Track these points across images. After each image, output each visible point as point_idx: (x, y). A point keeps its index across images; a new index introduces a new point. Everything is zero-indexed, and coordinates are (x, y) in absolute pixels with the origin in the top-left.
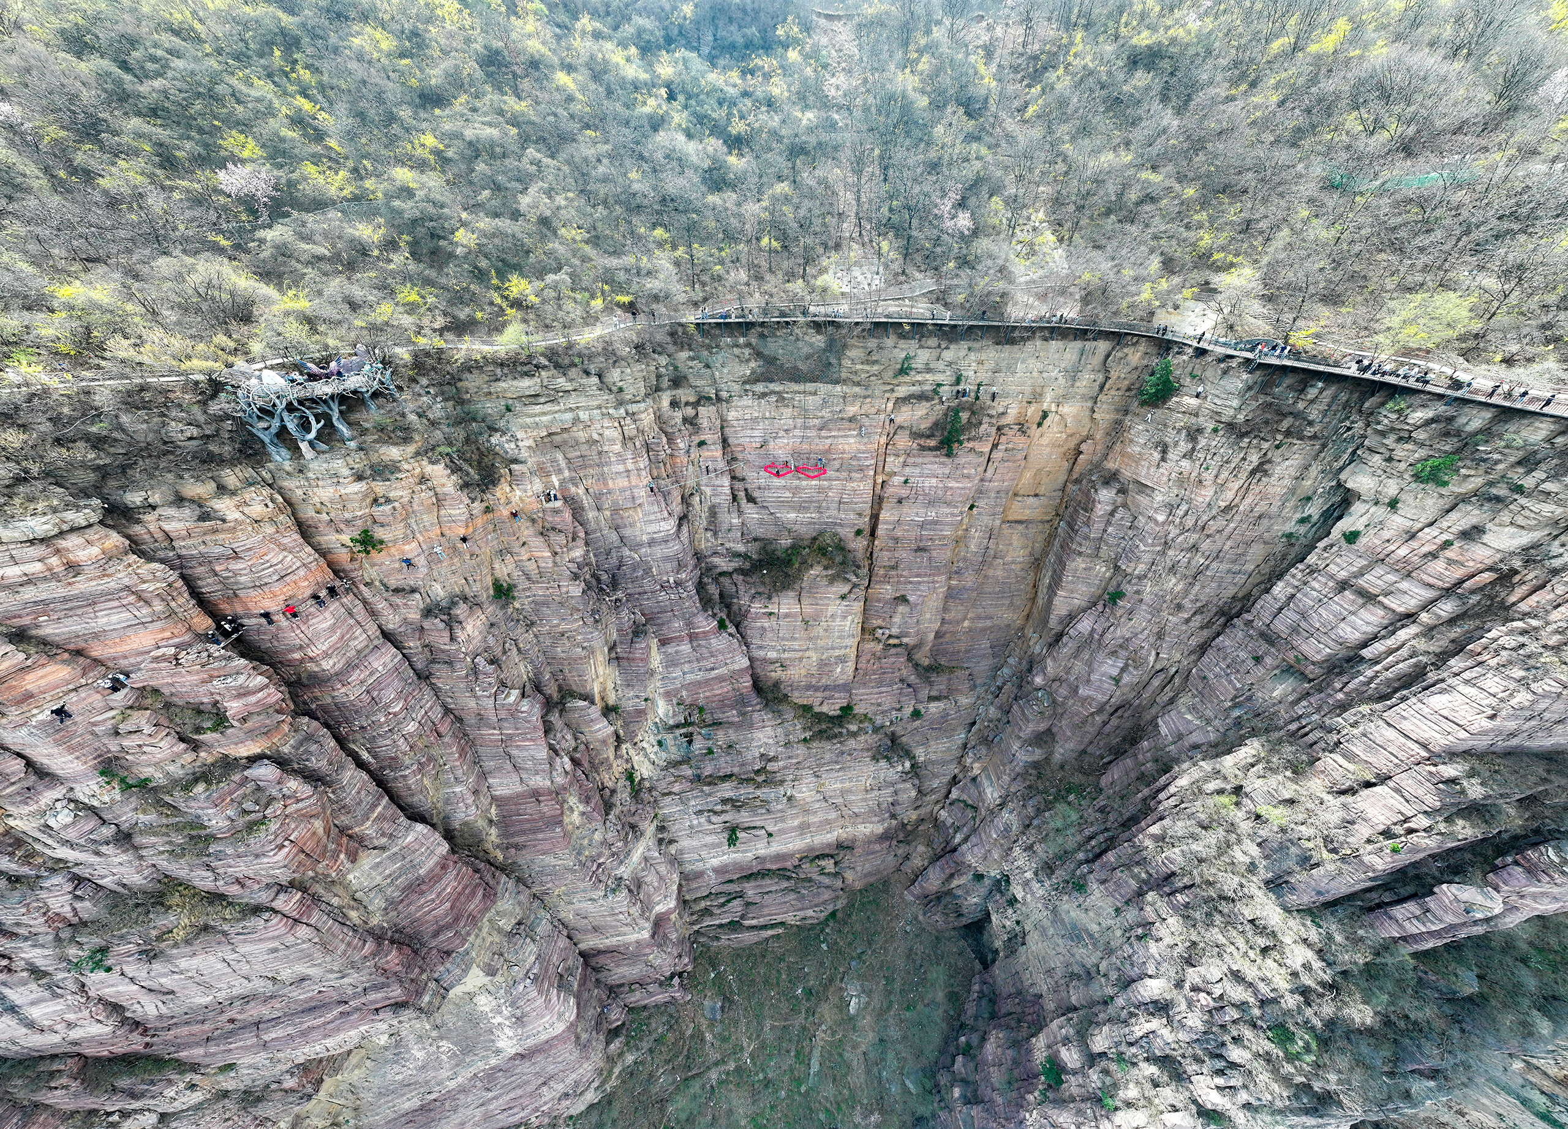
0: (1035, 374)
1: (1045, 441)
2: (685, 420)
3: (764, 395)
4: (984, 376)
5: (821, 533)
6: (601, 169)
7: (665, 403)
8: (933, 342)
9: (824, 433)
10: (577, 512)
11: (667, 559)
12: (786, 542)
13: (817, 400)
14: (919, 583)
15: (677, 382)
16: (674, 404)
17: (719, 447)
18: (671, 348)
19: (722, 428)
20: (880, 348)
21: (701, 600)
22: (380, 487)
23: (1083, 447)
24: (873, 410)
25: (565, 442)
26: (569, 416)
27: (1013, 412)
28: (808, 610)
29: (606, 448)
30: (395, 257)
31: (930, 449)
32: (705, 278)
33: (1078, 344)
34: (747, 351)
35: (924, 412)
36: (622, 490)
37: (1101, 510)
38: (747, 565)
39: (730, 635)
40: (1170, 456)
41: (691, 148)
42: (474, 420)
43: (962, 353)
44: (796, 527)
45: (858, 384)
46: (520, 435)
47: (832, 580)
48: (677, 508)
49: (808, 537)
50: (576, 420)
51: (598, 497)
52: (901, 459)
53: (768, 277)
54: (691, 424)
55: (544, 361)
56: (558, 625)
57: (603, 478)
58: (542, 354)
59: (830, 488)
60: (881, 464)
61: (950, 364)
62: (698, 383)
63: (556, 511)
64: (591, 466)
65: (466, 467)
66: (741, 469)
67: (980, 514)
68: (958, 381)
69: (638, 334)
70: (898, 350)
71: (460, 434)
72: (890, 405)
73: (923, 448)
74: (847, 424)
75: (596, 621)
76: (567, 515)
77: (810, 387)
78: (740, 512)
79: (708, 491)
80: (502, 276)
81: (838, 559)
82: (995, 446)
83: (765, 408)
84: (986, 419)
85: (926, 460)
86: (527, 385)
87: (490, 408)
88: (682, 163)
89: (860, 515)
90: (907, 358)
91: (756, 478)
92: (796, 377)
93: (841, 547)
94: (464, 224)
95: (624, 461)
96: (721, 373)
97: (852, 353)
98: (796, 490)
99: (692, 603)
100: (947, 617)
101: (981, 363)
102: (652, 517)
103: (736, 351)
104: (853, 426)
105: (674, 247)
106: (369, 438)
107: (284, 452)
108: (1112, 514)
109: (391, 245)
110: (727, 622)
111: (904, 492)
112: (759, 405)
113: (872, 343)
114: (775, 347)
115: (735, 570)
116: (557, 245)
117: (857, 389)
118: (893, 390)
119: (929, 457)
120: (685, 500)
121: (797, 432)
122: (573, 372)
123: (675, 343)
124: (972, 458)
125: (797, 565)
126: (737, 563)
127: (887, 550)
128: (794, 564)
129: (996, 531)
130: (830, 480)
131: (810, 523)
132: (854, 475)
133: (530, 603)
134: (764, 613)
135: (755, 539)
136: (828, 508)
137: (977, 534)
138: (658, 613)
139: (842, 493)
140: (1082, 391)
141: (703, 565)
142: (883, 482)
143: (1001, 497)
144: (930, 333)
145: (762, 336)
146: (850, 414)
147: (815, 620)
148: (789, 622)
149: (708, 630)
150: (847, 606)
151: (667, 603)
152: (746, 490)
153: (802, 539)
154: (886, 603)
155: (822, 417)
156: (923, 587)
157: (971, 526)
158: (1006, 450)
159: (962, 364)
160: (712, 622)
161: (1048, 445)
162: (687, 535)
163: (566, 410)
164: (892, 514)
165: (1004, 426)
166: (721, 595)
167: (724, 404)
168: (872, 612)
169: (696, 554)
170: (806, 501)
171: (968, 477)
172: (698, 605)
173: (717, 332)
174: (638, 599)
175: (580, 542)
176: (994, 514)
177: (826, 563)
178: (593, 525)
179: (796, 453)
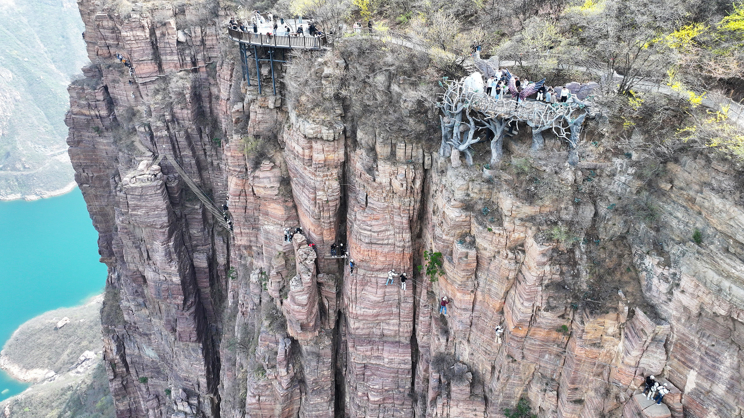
42: (649, 220)
87: (677, 218)
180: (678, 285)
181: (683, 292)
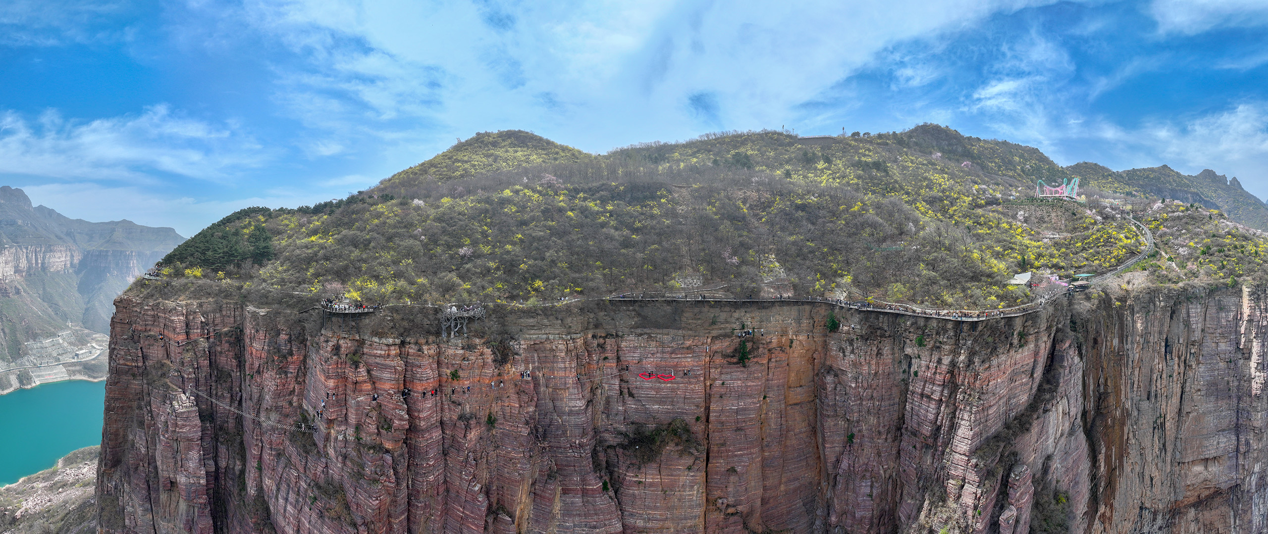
0: (780, 322)
1: (796, 355)
2: (598, 345)
3: (641, 335)
4: (756, 324)
5: (674, 420)
6: (578, 243)
7: (590, 336)
8: (727, 309)
9: (673, 356)
10: (537, 385)
11: (577, 426)
12: (652, 426)
13: (670, 338)
14: (741, 455)
15: (597, 326)
16: (594, 337)
17: (615, 361)
18: (596, 310)
19: (617, 351)
20: (700, 312)
21: (594, 463)
22: (468, 353)
23: (815, 356)
24: (700, 343)
25: (540, 348)
26: (545, 336)
27: (775, 341)
28: (666, 480)
29: (558, 354)
30: (498, 273)
31: (734, 364)
32: (617, 281)
33: (796, 308)
34: (633, 313)
35: (728, 343)
36: (561, 378)
37: (830, 387)
38: (626, 442)
39: (610, 497)
40: (846, 354)
41: (616, 234)
43: (743, 314)
44: (658, 416)
45: (691, 330)
46: (522, 343)
47: (681, 454)
48: (588, 395)
49: (666, 422)
50: (548, 339)
51: (548, 380)
52: (719, 370)
53: (646, 281)
54: (601, 347)
55: (540, 312)
57: (552, 370)
58: (541, 310)
59: (678, 389)
60: (707, 373)
61: (738, 319)
62: (607, 327)
63: (527, 382)
64: (548, 362)
65: (497, 353)
66: (627, 375)
67: (771, 402)
68: (743, 328)
69: (582, 303)
70: (711, 313)
71: (499, 338)
72: (709, 340)
73: (730, 363)
74: (686, 351)
75: (531, 457)
76: (532, 385)
77: (665, 331)
78: (624, 403)
79: (606, 386)
80: (533, 280)
81: (684, 437)
82: (770, 360)
83: (642, 341)
84: (761, 346)
85: (733, 370)
86: (531, 321)
87: (513, 329)
88: (611, 239)
89: (697, 406)
90: (714, 317)
91: (636, 382)
92: (658, 326)
93: (687, 430)
94: (524, 262)
95: (564, 362)
96: (620, 323)
97: (687, 315)
98: (658, 390)
99: (588, 464)
100: (767, 483)
101: (753, 318)
102: (573, 397)
103: (628, 313)
104: (689, 352)
105: (604, 269)
106: (471, 334)
107: (446, 334)
108: (835, 389)
109: (498, 269)
110: (609, 486)
111: (723, 391)
112: (638, 340)
113: (696, 310)
114: (648, 311)
115: (618, 444)
116: (556, 270)
117: (690, 332)
118: (709, 333)
119: (734, 368)
120: (593, 391)
121: (659, 355)
122: (551, 318)
123: (599, 308)
124: (757, 367)
125: (658, 443)
126: (619, 440)
127: (717, 432)
128: (656, 442)
129: (783, 412)
130: (678, 383)
131: (667, 413)
132: (692, 380)
133: (501, 433)
134: (635, 482)
135: (632, 423)
136: (678, 402)
137: (773, 416)
138: (566, 465)
139: (685, 392)
140: (805, 328)
141: (598, 437)
142: (711, 385)
143: (781, 390)
144: (725, 305)
145: (640, 306)
146: (688, 345)
147: (672, 490)
148: (653, 491)
149: (595, 490)
150: (692, 476)
151: (572, 459)
152: (628, 388)
153: (662, 425)
154: (722, 475)
155: (672, 347)
156: (745, 459)
157: (769, 411)
158: (776, 361)
159: (744, 319)
160: (599, 483)
161: (798, 357)
162: (590, 413)
163: (544, 334)
164: (717, 405)
165: (772, 349)
166: (607, 462)
167: (620, 339)
168: (713, 484)
169: (594, 429)
170: (664, 398)
171: (758, 378)
172: (591, 466)
173: (619, 304)
174: (555, 451)
175: (534, 403)
176: (779, 401)
177: (676, 441)
178: (542, 396)
179: (658, 367)
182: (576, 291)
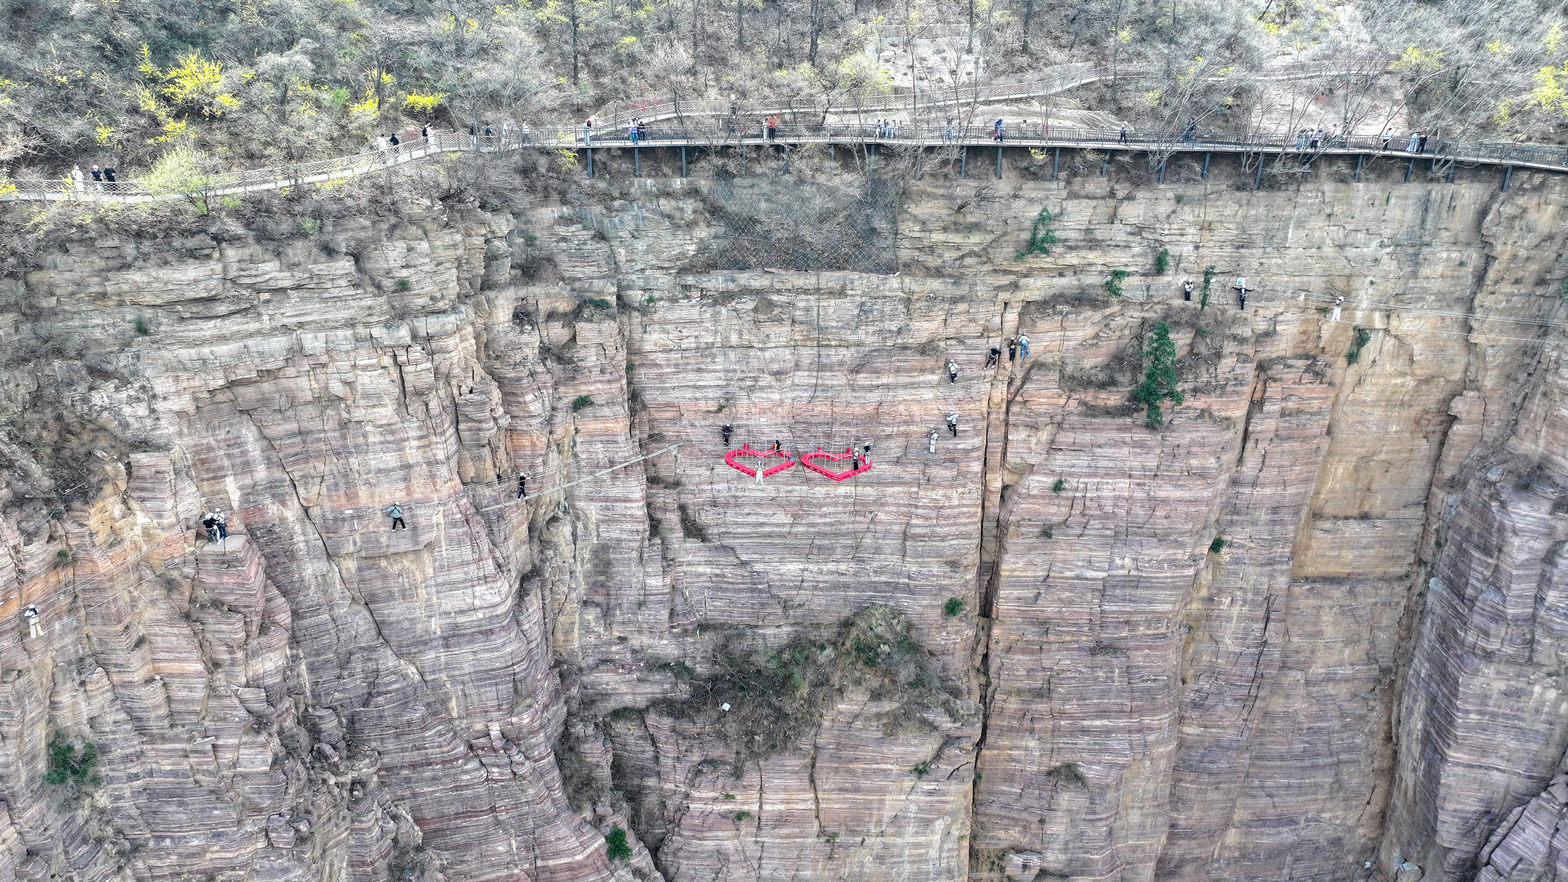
0: (1329, 250)
1: (1369, 393)
2: (545, 351)
3: (726, 297)
4: (1216, 255)
5: (862, 611)
7: (503, 314)
8: (1097, 185)
9: (862, 379)
10: (277, 563)
11: (486, 676)
12: (777, 633)
13: (847, 307)
14: (1107, 732)
15: (532, 269)
16: (522, 317)
17: (622, 410)
18: (522, 200)
19: (630, 368)
20: (982, 198)
21: (566, 780)
23: (1458, 406)
24: (974, 329)
25: (265, 401)
26: (279, 344)
27: (1290, 330)
28: (835, 804)
29: (358, 414)
31: (1108, 412)
32: (601, 60)
33: (1415, 189)
34: (689, 206)
35: (1090, 331)
37: (1521, 550)
38: (683, 691)
39: (636, 872)
42: (59, 353)
43: (1164, 208)
44: (802, 596)
45: (938, 273)
46: (161, 386)
47: (893, 725)
48: (518, 553)
49: (831, 619)
50: (296, 353)
51: (330, 528)
52: (1044, 436)
53: (735, 57)
54: (560, 359)
55: (235, 227)
56: (201, 852)
57: (346, 484)
58: (236, 214)
59: (880, 503)
60: (996, 446)
61: (1138, 231)
62: (579, 272)
63: (228, 562)
64: (320, 455)
65: (24, 460)
66: (671, 460)
67: (1237, 561)
68: (1160, 267)
69: (452, 170)
70: (1022, 202)
72: (1012, 317)
73: (1091, 411)
74: (915, 360)
75: (301, 839)
76: (253, 571)
77: (830, 279)
78: (668, 561)
79: (593, 511)
80: (162, 54)
81: (906, 673)
82: (1256, 405)
83: (729, 325)
84: (1230, 347)
85: (1102, 437)
86: (190, 277)
87: (99, 326)
89: (954, 565)
90: (1044, 219)
91: (707, 482)
92: (798, 258)
93: (910, 645)
95: (399, 445)
96: (631, 250)
97: (923, 209)
98: (801, 508)
99: (544, 789)
100: (1182, 819)
101: (1206, 227)
102: (457, 575)
103: (666, 205)
104: (930, 362)
108: (1549, 559)
110: (631, 840)
111: (1055, 512)
112: (716, 320)
113: (965, 188)
115: (654, 704)
117: (935, 285)
118: (1015, 286)
119: (1108, 431)
120: (538, 534)
121: (802, 377)
122: (297, 250)
123: (531, 189)
124: (1205, 432)
125: (804, 690)
126: (657, 686)
127: (1023, 651)
128: (796, 688)
129: (1279, 603)
130: (879, 483)
131: (835, 586)
132: (935, 472)
133: (136, 794)
134: (724, 815)
135: (703, 627)
136: (878, 550)
137: (1235, 611)
138: (457, 816)
139: (909, 515)
140: (1436, 285)
141: (574, 691)
142: (1005, 488)
143: (1282, 522)
144: (1091, 167)
145: (723, 174)
146: (923, 337)
147: (853, 832)
148: (787, 836)
149: (581, 865)
150: (930, 793)
151: (481, 790)
152: (682, 508)
153: (817, 626)
154: (1028, 785)
155: (859, 344)
156: (1116, 743)
157: (1220, 591)
158: (1283, 414)
159: (1166, 231)
160: (593, 839)
161: (1375, 404)
162: (537, 616)
163: (273, 331)
164: (1030, 563)
165: (1272, 362)
166: (617, 768)
167: (636, 317)
168: (994, 809)
169: (558, 664)
170: (825, 535)
171: (1202, 475)
172: (558, 794)
173: (625, 166)
174: (408, 780)
175: (279, 637)
176: (1271, 562)
177: (875, 683)
178: (313, 595)
179: (799, 423)
180: (154, 396)
181: (165, 398)
182: (412, 113)
